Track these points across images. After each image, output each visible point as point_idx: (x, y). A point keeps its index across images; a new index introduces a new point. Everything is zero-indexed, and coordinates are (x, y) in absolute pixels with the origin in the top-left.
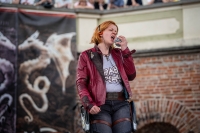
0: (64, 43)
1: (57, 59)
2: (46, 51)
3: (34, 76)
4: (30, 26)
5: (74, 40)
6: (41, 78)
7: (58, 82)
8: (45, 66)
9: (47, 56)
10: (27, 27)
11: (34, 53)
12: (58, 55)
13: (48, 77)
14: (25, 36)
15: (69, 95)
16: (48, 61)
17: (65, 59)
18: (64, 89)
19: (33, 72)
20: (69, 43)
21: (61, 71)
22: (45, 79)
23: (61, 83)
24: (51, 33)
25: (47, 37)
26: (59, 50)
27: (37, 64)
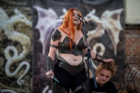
0: (115, 17)
1: (109, 30)
2: (101, 24)
3: (92, 43)
4: (89, 5)
5: (123, 15)
6: (98, 45)
7: (111, 47)
8: (101, 35)
9: (102, 27)
10: (86, 6)
11: (92, 25)
12: (110, 27)
13: (104, 44)
14: (85, 13)
15: (120, 57)
16: (103, 31)
17: (116, 29)
18: (115, 53)
19: (92, 41)
20: (119, 17)
21: (113, 38)
22: (101, 45)
23: (113, 48)
24: (104, 10)
25: (102, 13)
26: (111, 23)
27: (95, 34)
